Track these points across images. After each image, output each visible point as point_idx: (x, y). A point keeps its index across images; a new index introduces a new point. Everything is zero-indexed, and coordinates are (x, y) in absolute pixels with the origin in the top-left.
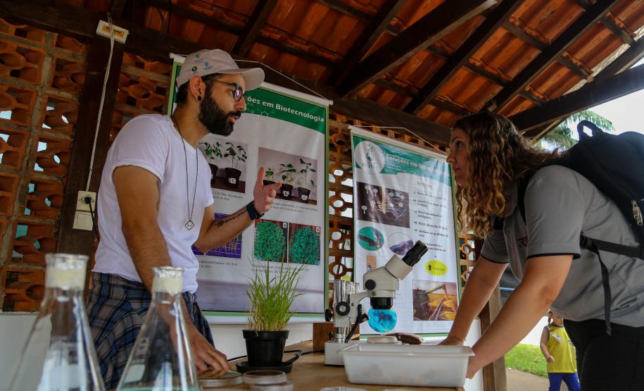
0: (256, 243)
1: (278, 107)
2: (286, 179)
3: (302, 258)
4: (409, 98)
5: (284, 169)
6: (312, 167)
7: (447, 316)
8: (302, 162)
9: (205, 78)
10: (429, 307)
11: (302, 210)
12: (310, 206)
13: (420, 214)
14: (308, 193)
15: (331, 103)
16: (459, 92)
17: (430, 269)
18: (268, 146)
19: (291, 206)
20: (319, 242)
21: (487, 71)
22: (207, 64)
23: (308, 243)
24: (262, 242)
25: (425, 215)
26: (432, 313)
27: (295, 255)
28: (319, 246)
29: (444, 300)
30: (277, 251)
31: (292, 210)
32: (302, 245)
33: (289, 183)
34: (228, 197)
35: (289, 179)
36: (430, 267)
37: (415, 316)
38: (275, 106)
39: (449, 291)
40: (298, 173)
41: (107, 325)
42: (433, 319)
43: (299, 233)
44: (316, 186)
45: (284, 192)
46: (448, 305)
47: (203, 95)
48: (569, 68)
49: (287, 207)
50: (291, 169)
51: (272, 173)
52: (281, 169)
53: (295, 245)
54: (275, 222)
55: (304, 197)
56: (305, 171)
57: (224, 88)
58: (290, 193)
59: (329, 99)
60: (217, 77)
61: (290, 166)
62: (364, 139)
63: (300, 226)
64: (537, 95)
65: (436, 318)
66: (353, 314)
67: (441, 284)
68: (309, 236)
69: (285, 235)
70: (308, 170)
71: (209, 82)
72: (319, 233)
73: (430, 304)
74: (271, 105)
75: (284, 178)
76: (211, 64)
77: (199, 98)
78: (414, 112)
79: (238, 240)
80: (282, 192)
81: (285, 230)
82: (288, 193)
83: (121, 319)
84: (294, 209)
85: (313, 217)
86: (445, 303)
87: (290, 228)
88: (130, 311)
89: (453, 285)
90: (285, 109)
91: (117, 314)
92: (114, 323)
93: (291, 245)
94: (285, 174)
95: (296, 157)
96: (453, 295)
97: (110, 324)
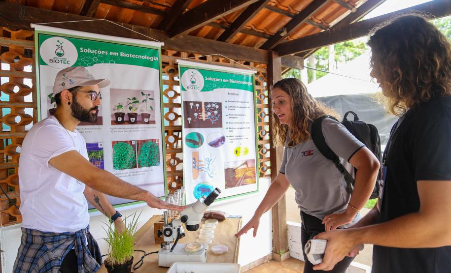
0: (114, 159)
1: (122, 54)
2: (132, 109)
3: (147, 163)
4: (222, 29)
5: (130, 101)
6: (150, 97)
7: (248, 181)
8: (143, 94)
9: (70, 90)
10: (236, 178)
11: (145, 129)
12: (151, 125)
13: (230, 116)
14: (148, 116)
15: (163, 44)
16: (260, 22)
17: (237, 153)
18: (116, 87)
19: (136, 128)
20: (159, 149)
21: (280, 9)
22: (71, 81)
23: (151, 152)
24: (118, 157)
25: (233, 116)
26: (237, 181)
27: (142, 162)
28: (159, 152)
29: (247, 171)
30: (130, 161)
31: (138, 131)
32: (147, 154)
33: (134, 112)
34: (90, 130)
35: (134, 108)
36: (237, 152)
37: (226, 185)
38: (119, 54)
39: (250, 165)
40: (141, 103)
41: (33, 261)
42: (239, 185)
43: (144, 146)
44: (154, 110)
45: (131, 119)
46: (249, 175)
47: (71, 101)
48: (339, 3)
49: (134, 130)
50: (135, 100)
51: (121, 106)
52: (128, 102)
53: (141, 155)
54: (126, 142)
55: (146, 120)
56: (146, 100)
57: (84, 94)
58: (136, 119)
59: (161, 41)
60: (79, 88)
61: (134, 99)
62: (188, 68)
63: (145, 141)
64: (317, 21)
65: (241, 184)
66: (175, 234)
67: (244, 162)
68: (151, 147)
69: (134, 149)
70: (148, 99)
71: (73, 92)
72: (158, 144)
73: (236, 176)
74: (116, 54)
75: (130, 108)
76: (73, 80)
77: (69, 103)
78: (226, 41)
79: (101, 159)
80: (130, 119)
81: (134, 146)
82: (134, 119)
83: (42, 256)
84: (139, 130)
85: (153, 132)
86: (247, 173)
87: (138, 144)
88: (46, 251)
89: (253, 161)
90: (127, 55)
91: (39, 253)
92: (38, 259)
93: (139, 155)
94: (131, 105)
95: (138, 91)
96: (252, 167)
97: (35, 260)
